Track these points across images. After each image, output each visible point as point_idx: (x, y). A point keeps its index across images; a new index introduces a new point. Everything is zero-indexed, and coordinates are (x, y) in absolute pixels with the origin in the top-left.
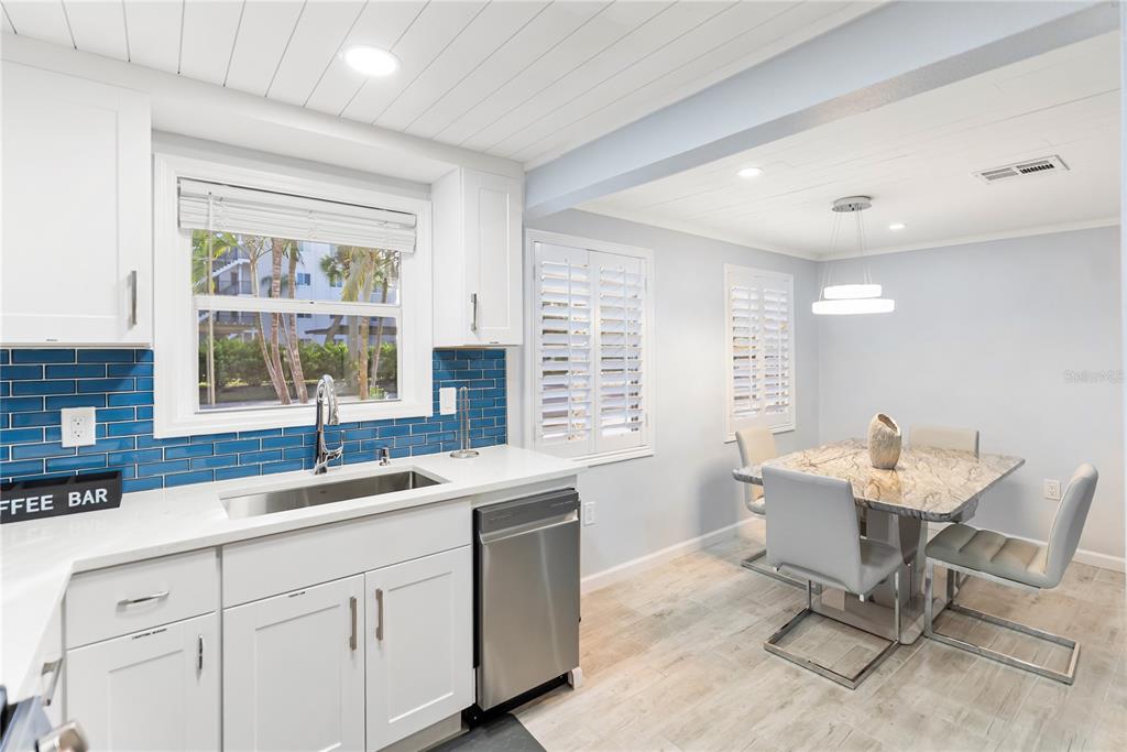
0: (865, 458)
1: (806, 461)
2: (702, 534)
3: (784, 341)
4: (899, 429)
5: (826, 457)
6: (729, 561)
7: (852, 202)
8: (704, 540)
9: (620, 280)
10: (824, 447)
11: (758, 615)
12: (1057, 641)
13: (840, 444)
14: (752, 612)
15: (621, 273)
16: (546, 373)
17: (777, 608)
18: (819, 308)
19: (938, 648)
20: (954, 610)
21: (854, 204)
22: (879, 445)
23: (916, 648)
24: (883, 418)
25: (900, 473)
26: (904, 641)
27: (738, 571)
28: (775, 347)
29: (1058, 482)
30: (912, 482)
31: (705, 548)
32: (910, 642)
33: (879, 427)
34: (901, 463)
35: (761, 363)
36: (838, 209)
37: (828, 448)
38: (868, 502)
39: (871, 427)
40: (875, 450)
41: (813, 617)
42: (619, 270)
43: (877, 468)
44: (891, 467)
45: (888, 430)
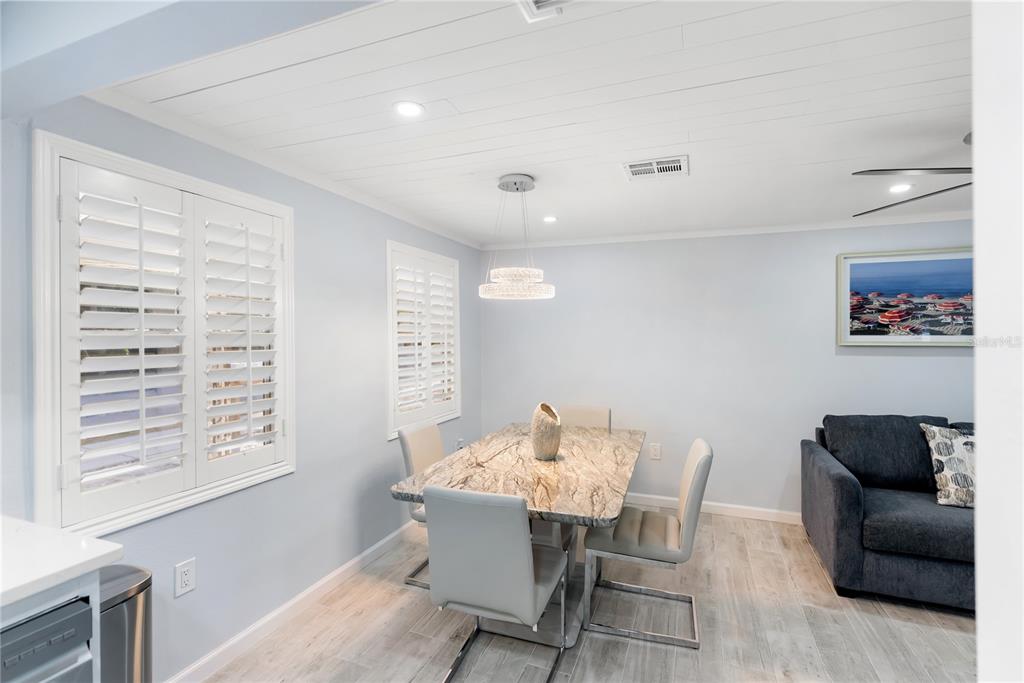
0: (528, 449)
1: (473, 460)
2: (360, 552)
3: (450, 327)
4: (559, 418)
5: (492, 452)
6: (390, 580)
7: (518, 179)
8: (363, 560)
9: (240, 242)
10: (488, 437)
11: (421, 656)
12: (677, 599)
13: (503, 432)
14: (414, 654)
15: (241, 232)
16: (85, 376)
17: (443, 638)
18: (483, 293)
19: (597, 639)
20: (602, 586)
21: (518, 183)
22: (542, 436)
23: (579, 649)
24: (546, 408)
25: (561, 463)
26: (568, 645)
27: (402, 592)
28: (441, 333)
29: (659, 444)
30: (574, 475)
31: (365, 569)
32: (573, 643)
33: (543, 417)
34: (562, 451)
35: (428, 350)
36: (504, 187)
37: (492, 439)
38: (540, 514)
39: (534, 418)
40: (538, 443)
41: (482, 639)
42: (239, 227)
43: (540, 460)
44: (552, 458)
45: (550, 419)
